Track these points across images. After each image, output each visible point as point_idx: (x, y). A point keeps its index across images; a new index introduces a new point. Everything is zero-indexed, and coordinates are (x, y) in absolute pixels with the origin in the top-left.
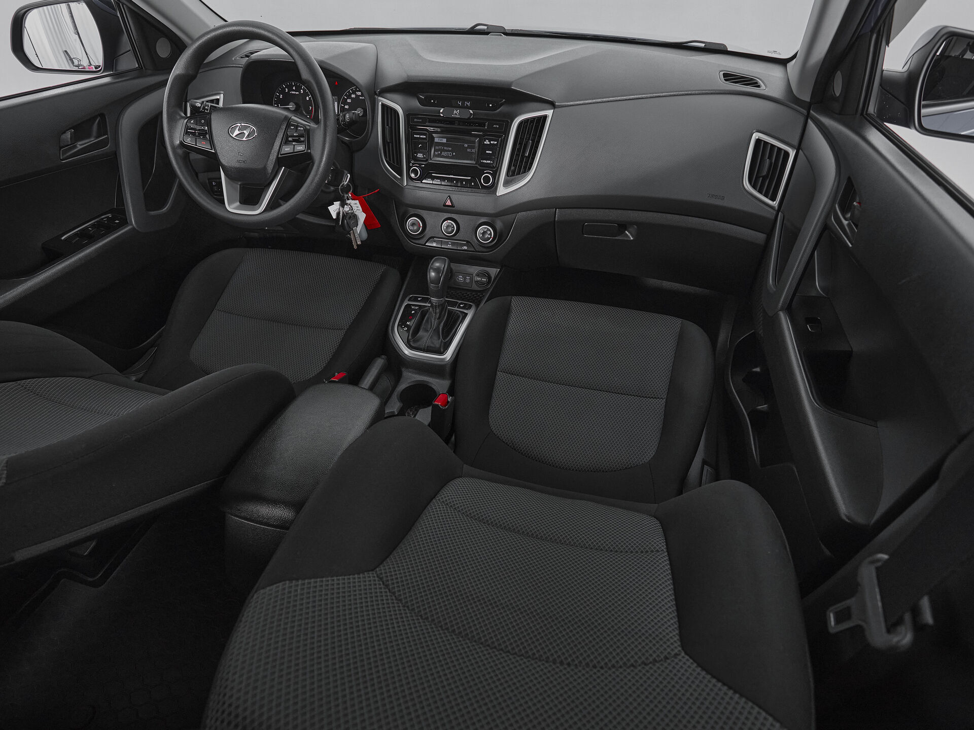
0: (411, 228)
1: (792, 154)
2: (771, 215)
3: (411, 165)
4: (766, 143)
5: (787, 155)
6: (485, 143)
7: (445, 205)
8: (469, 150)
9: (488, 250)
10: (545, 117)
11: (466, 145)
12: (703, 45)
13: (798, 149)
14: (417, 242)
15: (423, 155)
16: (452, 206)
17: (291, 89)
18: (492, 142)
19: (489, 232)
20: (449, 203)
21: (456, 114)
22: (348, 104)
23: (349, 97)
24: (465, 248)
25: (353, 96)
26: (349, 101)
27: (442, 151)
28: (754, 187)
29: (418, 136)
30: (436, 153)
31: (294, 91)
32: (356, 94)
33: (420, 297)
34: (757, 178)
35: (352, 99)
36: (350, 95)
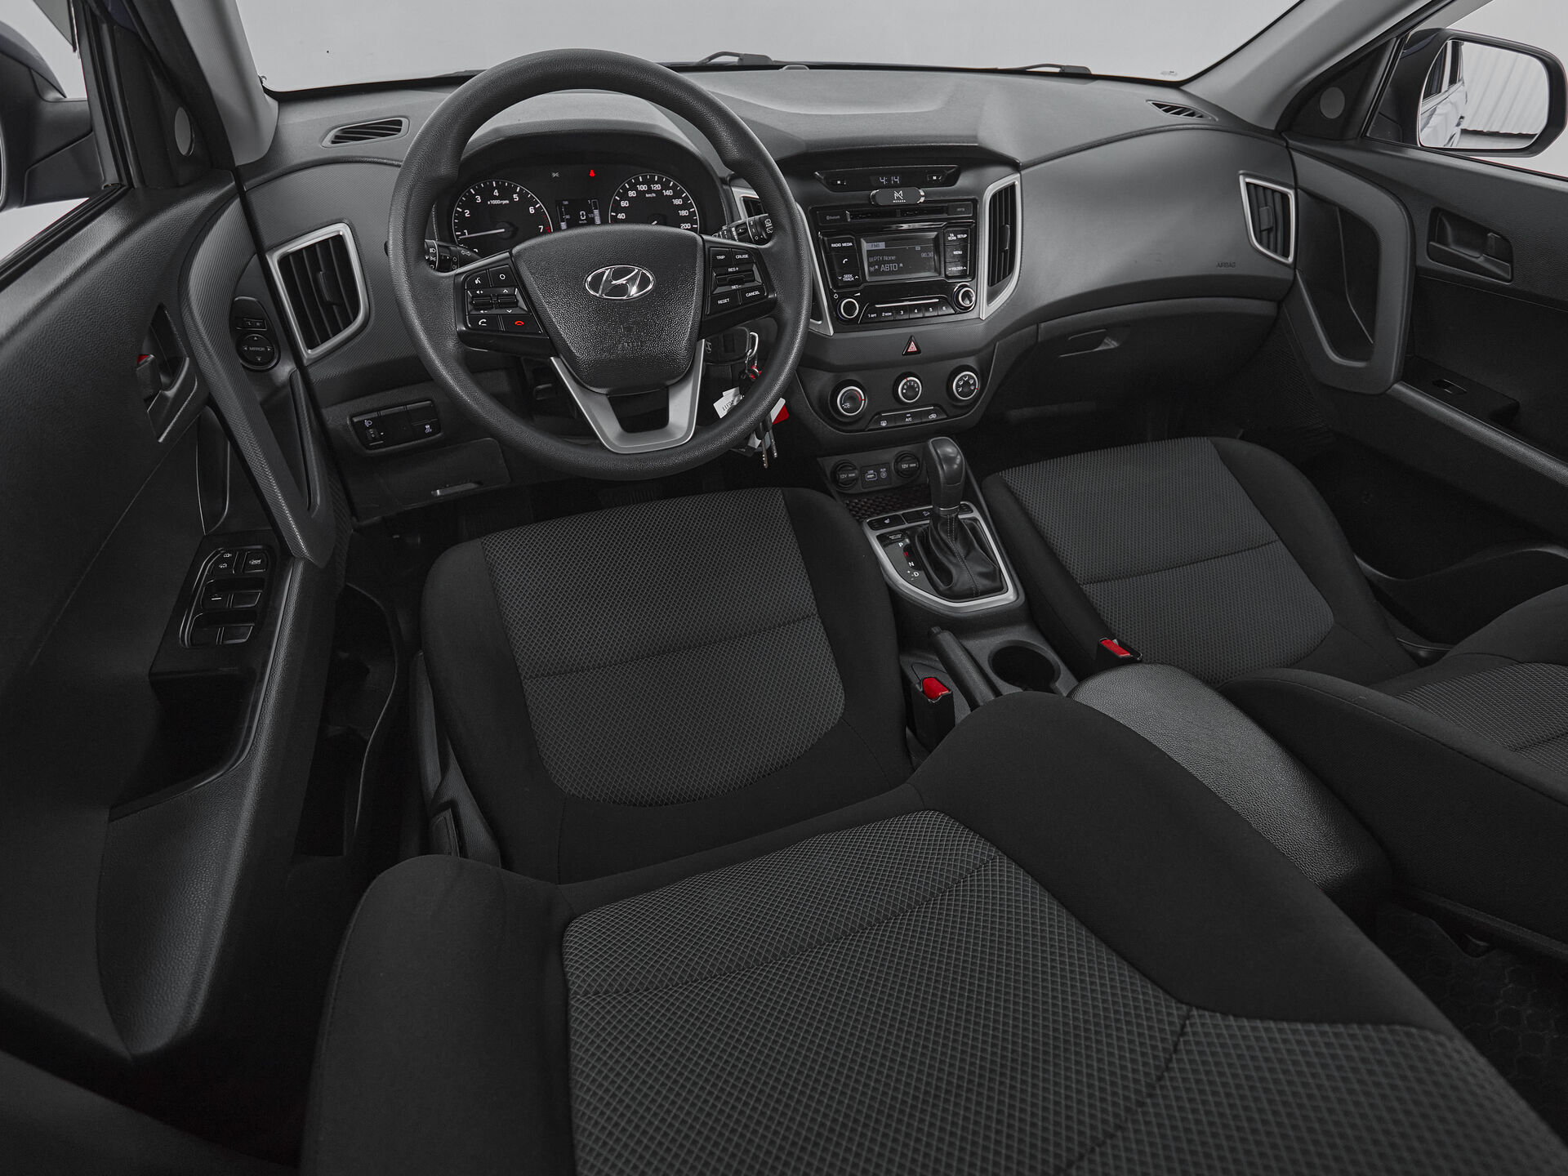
0: (848, 405)
1: (1291, 194)
2: (1287, 275)
3: (836, 296)
4: (1256, 186)
5: (1285, 197)
6: (949, 238)
7: (908, 353)
8: (924, 255)
9: (965, 411)
10: (1012, 187)
11: (918, 248)
12: (1057, 70)
13: (1296, 188)
14: (855, 427)
15: (854, 276)
16: (918, 351)
17: (487, 194)
18: (959, 236)
19: (971, 382)
20: (913, 348)
21: (898, 198)
22: (623, 210)
23: (624, 197)
24: (933, 416)
25: (632, 194)
26: (624, 204)
27: (879, 263)
28: (1260, 243)
29: (839, 245)
30: (872, 269)
31: (496, 198)
32: (636, 190)
33: (886, 518)
34: (1261, 231)
35: (630, 199)
36: (626, 191)
